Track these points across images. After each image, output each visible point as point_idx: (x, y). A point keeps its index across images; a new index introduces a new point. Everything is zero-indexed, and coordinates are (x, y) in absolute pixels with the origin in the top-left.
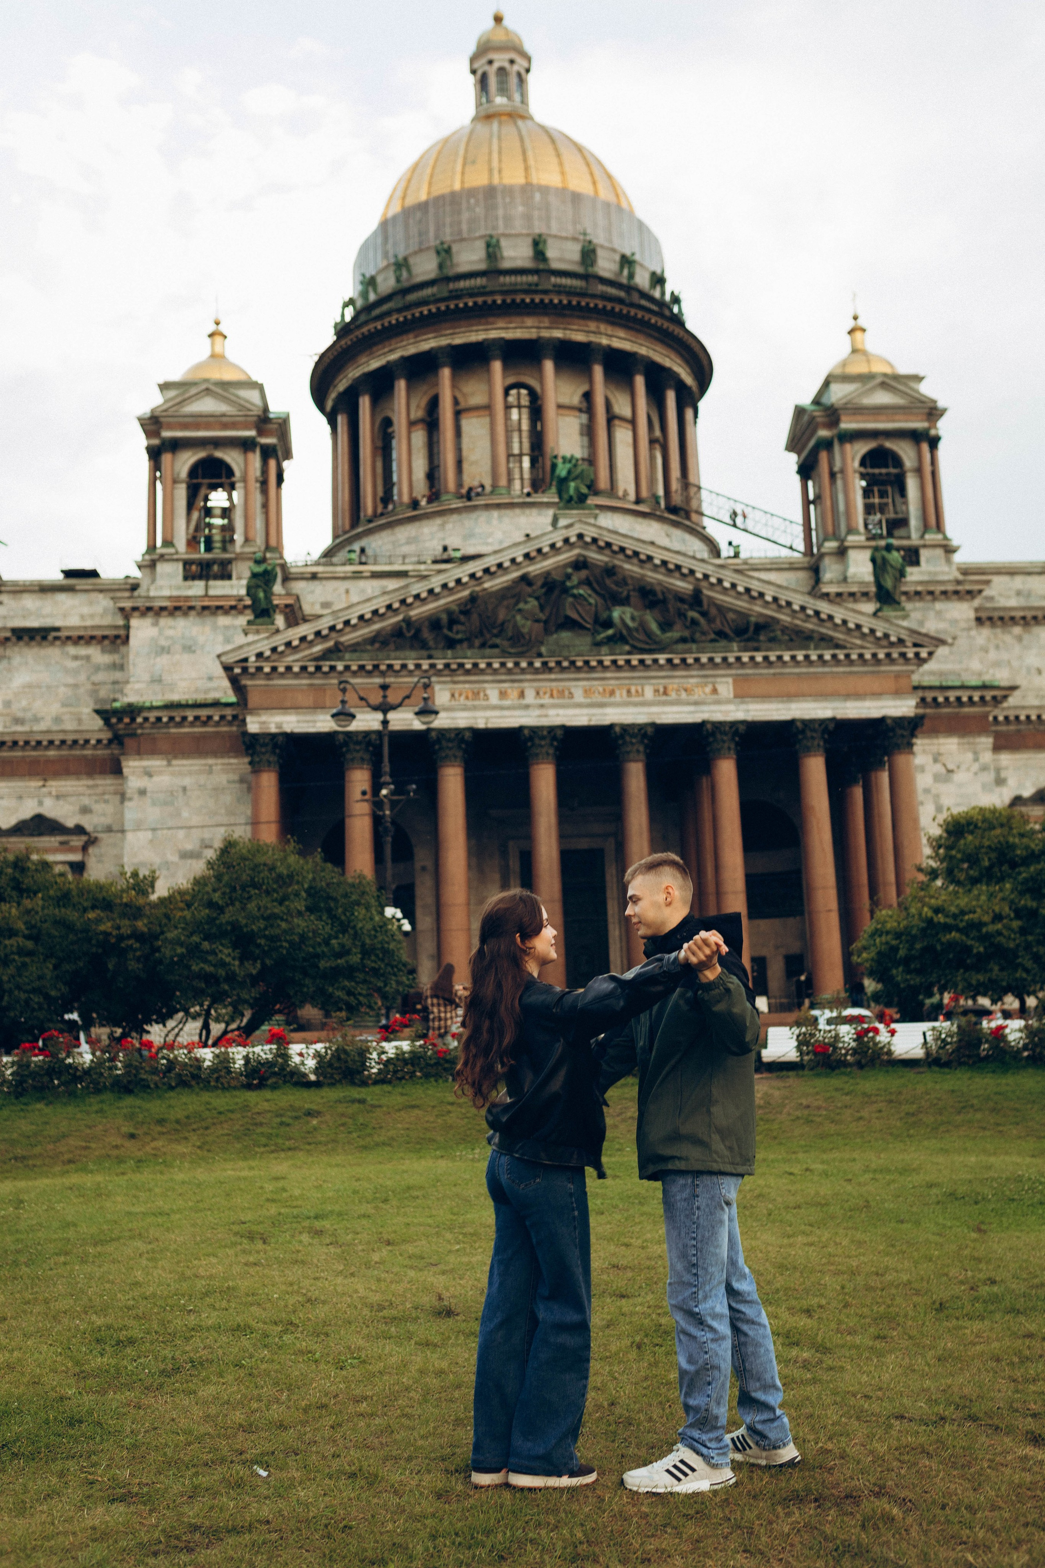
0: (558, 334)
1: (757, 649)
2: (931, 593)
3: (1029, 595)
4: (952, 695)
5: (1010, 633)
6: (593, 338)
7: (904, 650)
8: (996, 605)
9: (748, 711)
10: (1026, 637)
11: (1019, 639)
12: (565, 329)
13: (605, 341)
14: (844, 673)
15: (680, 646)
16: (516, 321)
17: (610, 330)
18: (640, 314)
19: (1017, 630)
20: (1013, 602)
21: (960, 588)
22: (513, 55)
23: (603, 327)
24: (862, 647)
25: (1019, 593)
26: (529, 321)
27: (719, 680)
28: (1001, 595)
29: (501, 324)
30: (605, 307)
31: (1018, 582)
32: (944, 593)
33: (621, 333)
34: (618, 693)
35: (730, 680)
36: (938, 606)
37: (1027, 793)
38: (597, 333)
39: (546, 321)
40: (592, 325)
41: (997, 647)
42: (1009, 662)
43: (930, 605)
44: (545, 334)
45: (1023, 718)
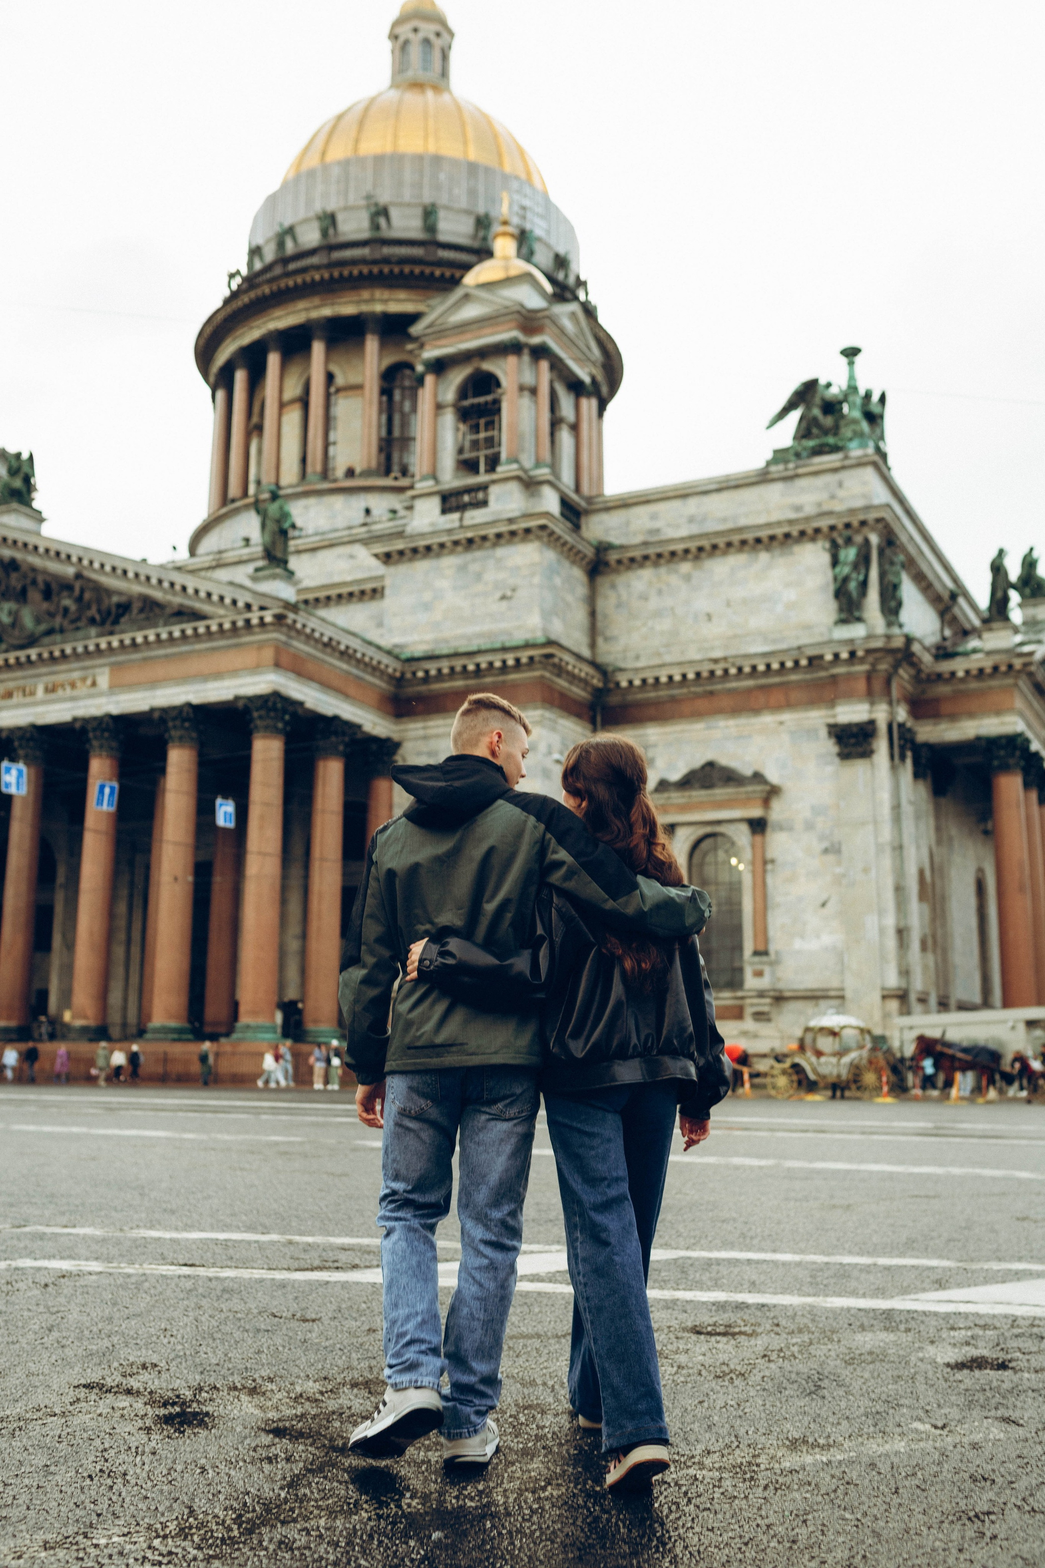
0: (327, 312)
1: (111, 633)
2: (484, 538)
3: (704, 519)
4: (483, 661)
5: (676, 572)
6: (365, 308)
7: (248, 615)
8: (663, 537)
9: (118, 703)
10: (697, 574)
11: (688, 578)
12: (333, 304)
13: (378, 308)
14: (207, 649)
15: (46, 640)
16: (291, 307)
17: (386, 294)
18: (417, 270)
19: (685, 567)
20: (683, 532)
21: (514, 527)
22: (415, 23)
23: (378, 293)
24: (221, 617)
25: (691, 520)
26: (301, 305)
27: (97, 670)
28: (669, 525)
29: (278, 313)
30: (371, 272)
31: (692, 506)
32: (499, 536)
33: (402, 295)
34: (15, 694)
35: (107, 670)
36: (500, 552)
37: (675, 776)
38: (372, 300)
39: (316, 301)
40: (366, 294)
41: (660, 592)
42: (672, 609)
43: (490, 552)
44: (315, 314)
45: (664, 679)
